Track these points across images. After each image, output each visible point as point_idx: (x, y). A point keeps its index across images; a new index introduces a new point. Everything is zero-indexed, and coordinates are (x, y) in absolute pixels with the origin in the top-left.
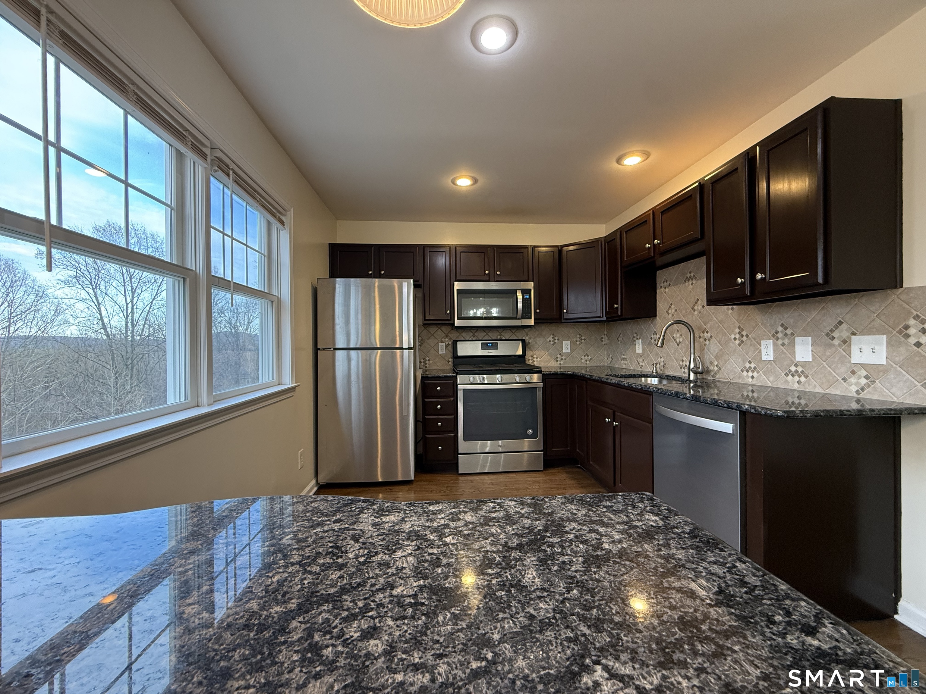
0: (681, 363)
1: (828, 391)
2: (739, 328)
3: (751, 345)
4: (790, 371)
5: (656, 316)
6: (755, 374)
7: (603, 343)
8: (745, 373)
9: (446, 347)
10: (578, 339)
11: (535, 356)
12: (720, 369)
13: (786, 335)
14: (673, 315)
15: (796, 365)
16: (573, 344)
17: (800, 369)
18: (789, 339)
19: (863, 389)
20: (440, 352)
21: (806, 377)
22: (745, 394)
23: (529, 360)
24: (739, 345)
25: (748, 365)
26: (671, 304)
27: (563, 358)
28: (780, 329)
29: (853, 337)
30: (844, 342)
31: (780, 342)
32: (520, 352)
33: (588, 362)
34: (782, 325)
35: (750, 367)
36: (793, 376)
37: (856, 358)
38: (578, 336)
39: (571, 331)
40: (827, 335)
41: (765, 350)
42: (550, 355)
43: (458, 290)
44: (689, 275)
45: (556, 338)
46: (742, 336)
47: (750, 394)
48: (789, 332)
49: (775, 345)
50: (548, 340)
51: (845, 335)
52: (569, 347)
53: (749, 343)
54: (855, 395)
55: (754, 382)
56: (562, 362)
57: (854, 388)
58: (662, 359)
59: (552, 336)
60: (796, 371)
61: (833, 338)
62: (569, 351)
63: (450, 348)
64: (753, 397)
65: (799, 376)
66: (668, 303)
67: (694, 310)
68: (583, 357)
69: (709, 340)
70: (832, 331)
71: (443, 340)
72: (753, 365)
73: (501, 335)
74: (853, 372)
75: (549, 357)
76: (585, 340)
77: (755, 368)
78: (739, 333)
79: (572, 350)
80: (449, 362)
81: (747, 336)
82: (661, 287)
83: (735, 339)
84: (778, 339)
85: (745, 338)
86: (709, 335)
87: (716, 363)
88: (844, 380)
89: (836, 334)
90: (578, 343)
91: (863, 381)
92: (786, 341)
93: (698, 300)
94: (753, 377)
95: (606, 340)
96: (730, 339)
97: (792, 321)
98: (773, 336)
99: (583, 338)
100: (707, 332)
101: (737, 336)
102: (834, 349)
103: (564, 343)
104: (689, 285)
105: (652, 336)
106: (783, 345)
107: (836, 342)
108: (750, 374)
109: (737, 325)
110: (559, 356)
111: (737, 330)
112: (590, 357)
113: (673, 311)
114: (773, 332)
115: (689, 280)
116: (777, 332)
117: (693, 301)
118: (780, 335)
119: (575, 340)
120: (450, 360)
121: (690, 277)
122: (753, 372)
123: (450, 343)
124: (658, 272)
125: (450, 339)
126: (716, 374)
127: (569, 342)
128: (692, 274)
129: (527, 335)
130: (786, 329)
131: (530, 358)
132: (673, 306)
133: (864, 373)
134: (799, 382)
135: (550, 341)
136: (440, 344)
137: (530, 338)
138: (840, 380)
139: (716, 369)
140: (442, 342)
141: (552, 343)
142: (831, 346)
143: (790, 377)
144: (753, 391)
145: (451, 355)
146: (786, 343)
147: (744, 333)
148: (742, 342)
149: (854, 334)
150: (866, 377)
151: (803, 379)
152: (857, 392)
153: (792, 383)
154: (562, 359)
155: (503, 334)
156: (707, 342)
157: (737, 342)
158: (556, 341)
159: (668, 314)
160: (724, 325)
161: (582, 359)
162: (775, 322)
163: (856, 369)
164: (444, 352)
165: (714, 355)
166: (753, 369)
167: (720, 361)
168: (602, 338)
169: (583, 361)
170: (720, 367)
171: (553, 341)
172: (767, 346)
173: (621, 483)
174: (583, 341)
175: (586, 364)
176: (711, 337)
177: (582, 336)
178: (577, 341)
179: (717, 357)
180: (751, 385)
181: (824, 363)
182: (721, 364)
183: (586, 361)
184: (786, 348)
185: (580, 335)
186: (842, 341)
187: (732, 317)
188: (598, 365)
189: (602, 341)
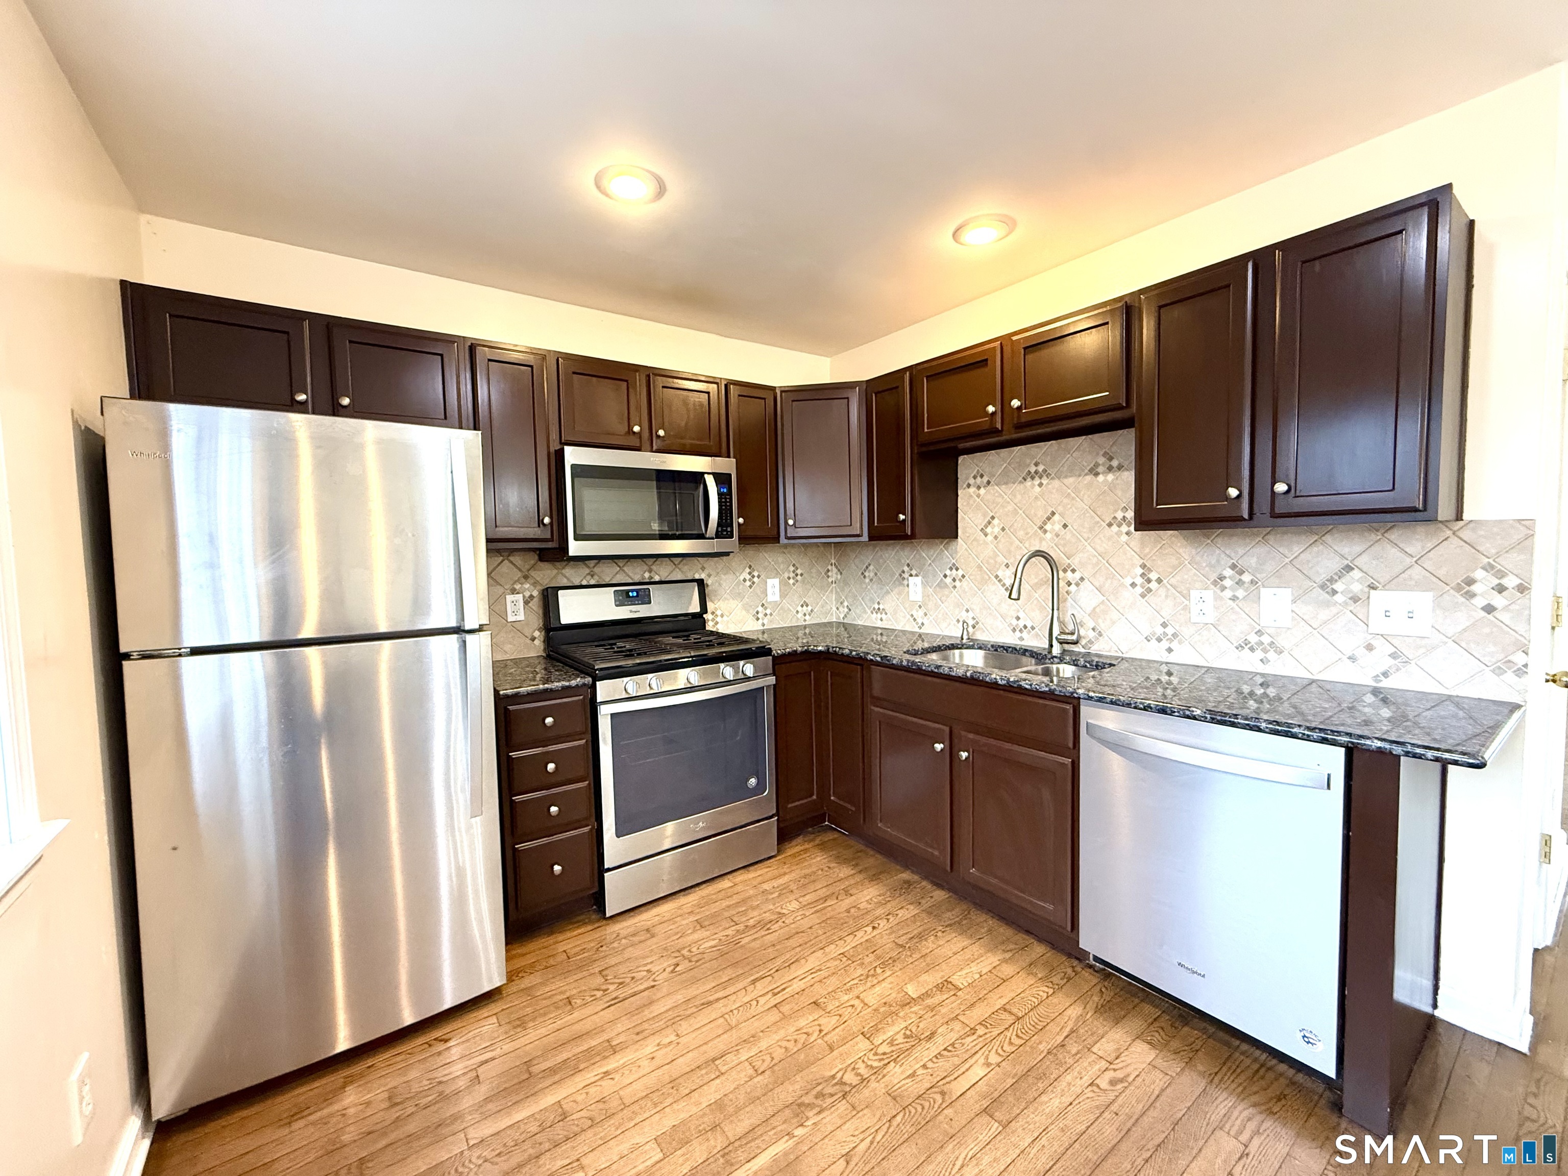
0: (1014, 622)
1: (1322, 677)
2: (1143, 566)
3: (1167, 596)
4: (1247, 642)
5: (956, 537)
6: (1174, 645)
7: (830, 580)
8: (1154, 643)
9: (526, 603)
10: (792, 575)
11: (719, 613)
12: (1100, 634)
14: (996, 538)
15: (1259, 633)
16: (784, 583)
17: (1266, 639)
18: (1246, 591)
19: (1385, 674)
20: (511, 618)
21: (1278, 652)
22: (1154, 677)
23: (711, 622)
24: (1143, 596)
25: (1160, 630)
26: (993, 518)
27: (768, 612)
28: (1228, 572)
29: (1372, 591)
30: (1355, 599)
31: (1228, 594)
32: (695, 608)
33: (807, 617)
34: (1233, 567)
35: (1165, 634)
36: (1252, 649)
37: (1378, 624)
38: (792, 568)
39: (780, 559)
40: (1323, 587)
41: (1199, 607)
42: (746, 608)
43: (573, 467)
44: (1033, 469)
45: (756, 574)
46: (1149, 581)
47: (1164, 678)
48: (1246, 578)
49: (1217, 598)
50: (742, 578)
51: (1357, 588)
52: (777, 590)
53: (1162, 592)
54: (1371, 683)
55: (1172, 658)
56: (766, 621)
57: (1370, 672)
58: (971, 614)
59: (748, 570)
60: (1260, 643)
61: (1334, 592)
62: (777, 598)
63: (536, 604)
64: (1170, 683)
65: (1265, 651)
66: (984, 515)
67: (1045, 532)
68: (799, 608)
69: (1077, 585)
70: (1332, 580)
71: (518, 586)
72: (1170, 631)
73: (650, 571)
74: (1370, 647)
75: (744, 612)
76: (802, 575)
77: (1174, 635)
78: (1143, 575)
79: (783, 595)
80: (533, 639)
81: (1159, 581)
82: (969, 486)
83: (1133, 585)
84: (1223, 588)
85: (1154, 585)
86: (1077, 575)
87: (1091, 624)
88: (1352, 658)
89: (1338, 586)
90: (791, 581)
91: (1387, 661)
92: (1240, 593)
93: (1053, 514)
94: (1169, 650)
95: (834, 575)
96: (1122, 585)
97: (1253, 561)
98: (1215, 583)
99: (799, 572)
100: (1073, 571)
101: (1139, 581)
102: (1334, 610)
103: (770, 582)
104: (1033, 486)
105: (948, 572)
106: (1234, 598)
107: (1339, 598)
108: (1165, 645)
109: (1138, 561)
110: (760, 609)
111: (1139, 571)
112: (810, 608)
113: (997, 530)
114: (1214, 576)
115: (1033, 478)
116: (1222, 578)
117: (1042, 514)
118: (1227, 583)
119: (786, 575)
120: (537, 634)
121: (1036, 472)
122: (1170, 641)
123: (535, 593)
124: (961, 459)
125: (535, 584)
126: (1091, 642)
127: (776, 581)
128: (1041, 468)
129: (703, 569)
130: (1241, 573)
131: (714, 618)
132: (996, 522)
133: (1389, 649)
134: (1265, 661)
135: (745, 580)
136: (510, 598)
137: (709, 576)
138: (1344, 657)
139: (1091, 634)
140: (514, 591)
141: (748, 583)
142: (1327, 605)
143: (1246, 652)
144: (1169, 674)
145: (537, 621)
146: (1241, 597)
147: (1153, 576)
148: (1150, 590)
149: (1372, 587)
150: (1393, 655)
151: (1272, 656)
152: (1376, 679)
153: (1251, 661)
154: (766, 615)
155: (654, 567)
156: (1073, 588)
157: (1139, 590)
158: (756, 579)
159: (986, 535)
160: (1110, 561)
161: (797, 612)
162: (1218, 561)
163: (1373, 642)
164: (521, 617)
165: (1089, 610)
166: (1170, 636)
167: (1100, 621)
168: (828, 571)
169: (800, 615)
170: (1100, 632)
171: (750, 580)
172: (1201, 600)
173: (973, 867)
174: (799, 578)
175: (805, 620)
176: (1082, 579)
177: (797, 569)
178: (789, 578)
179: (1093, 614)
180: (1167, 663)
181: (1315, 632)
182: (1102, 626)
183: (805, 615)
184: (1240, 605)
185: (794, 565)
186: (1351, 598)
187: (1128, 548)
188: (824, 621)
189: (828, 577)
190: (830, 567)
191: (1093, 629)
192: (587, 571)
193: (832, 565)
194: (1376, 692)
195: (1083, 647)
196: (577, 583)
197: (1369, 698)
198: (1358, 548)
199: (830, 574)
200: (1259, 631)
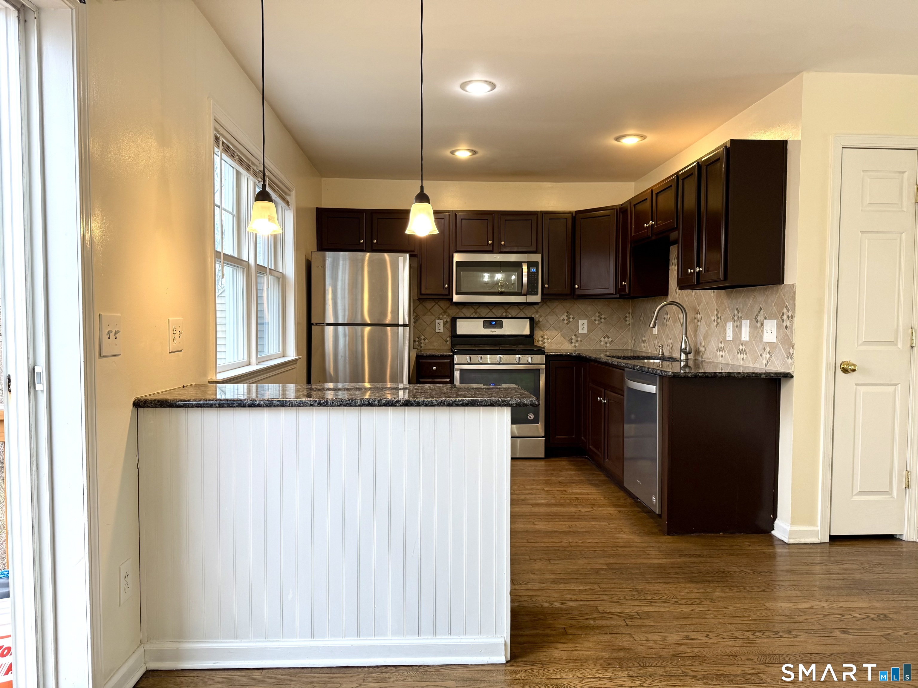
1: (755, 366)
3: (722, 326)
4: (739, 350)
5: (668, 295)
6: (724, 353)
7: (628, 323)
8: (718, 353)
9: (444, 324)
10: (597, 318)
11: (546, 337)
13: (738, 318)
15: (742, 344)
16: (591, 324)
17: (744, 347)
18: (739, 322)
19: (768, 363)
20: (437, 331)
23: (538, 341)
24: (716, 326)
27: (579, 339)
29: (765, 321)
30: (762, 325)
31: (735, 324)
32: (527, 332)
33: (608, 345)
34: (737, 309)
37: (766, 337)
38: (597, 314)
39: (589, 309)
40: (756, 319)
41: (729, 331)
42: (563, 336)
43: (457, 262)
45: (571, 316)
48: (740, 315)
49: (733, 326)
50: (562, 318)
51: (762, 319)
52: (586, 327)
55: (723, 360)
56: (577, 345)
57: (764, 362)
59: (566, 314)
60: (742, 350)
61: (757, 322)
62: (586, 331)
63: (448, 325)
65: (743, 354)
68: (602, 339)
70: (757, 316)
71: (441, 316)
72: (722, 345)
73: (506, 312)
75: (562, 338)
76: (605, 319)
77: (723, 348)
79: (589, 330)
80: (447, 341)
81: (720, 318)
84: (734, 321)
86: (700, 316)
87: (703, 344)
90: (597, 322)
94: (722, 356)
95: (630, 320)
96: (712, 321)
97: (741, 306)
98: (733, 318)
99: (603, 316)
100: (699, 313)
101: (716, 318)
103: (581, 322)
106: (737, 326)
107: (758, 325)
108: (721, 353)
109: (716, 307)
110: (573, 337)
111: (716, 312)
112: (610, 339)
116: (734, 315)
119: (593, 318)
120: (448, 339)
123: (449, 320)
124: (671, 248)
125: (449, 315)
127: (586, 322)
129: (537, 312)
130: (738, 312)
131: (540, 339)
134: (743, 359)
135: (564, 320)
136: (437, 321)
137: (541, 316)
139: (703, 349)
140: (439, 319)
141: (566, 322)
142: (757, 328)
143: (739, 355)
145: (448, 334)
147: (719, 315)
148: (718, 323)
149: (765, 318)
150: (769, 353)
151: (745, 356)
152: (766, 365)
153: (740, 360)
154: (577, 341)
155: (509, 310)
156: (699, 323)
157: (715, 323)
158: (571, 320)
160: (709, 307)
161: (601, 341)
162: (734, 306)
163: (765, 346)
164: (442, 330)
167: (705, 341)
168: (626, 317)
169: (602, 343)
171: (567, 320)
172: (729, 328)
174: (603, 320)
175: (606, 347)
176: (702, 318)
177: (601, 315)
178: (595, 320)
179: (704, 338)
180: (721, 363)
181: (754, 342)
182: (706, 344)
183: (606, 343)
184: (738, 329)
185: (599, 313)
187: (714, 300)
188: (621, 348)
189: (626, 321)
190: (627, 315)
192: (473, 311)
193: (629, 313)
196: (468, 316)
198: (763, 299)
199: (628, 319)
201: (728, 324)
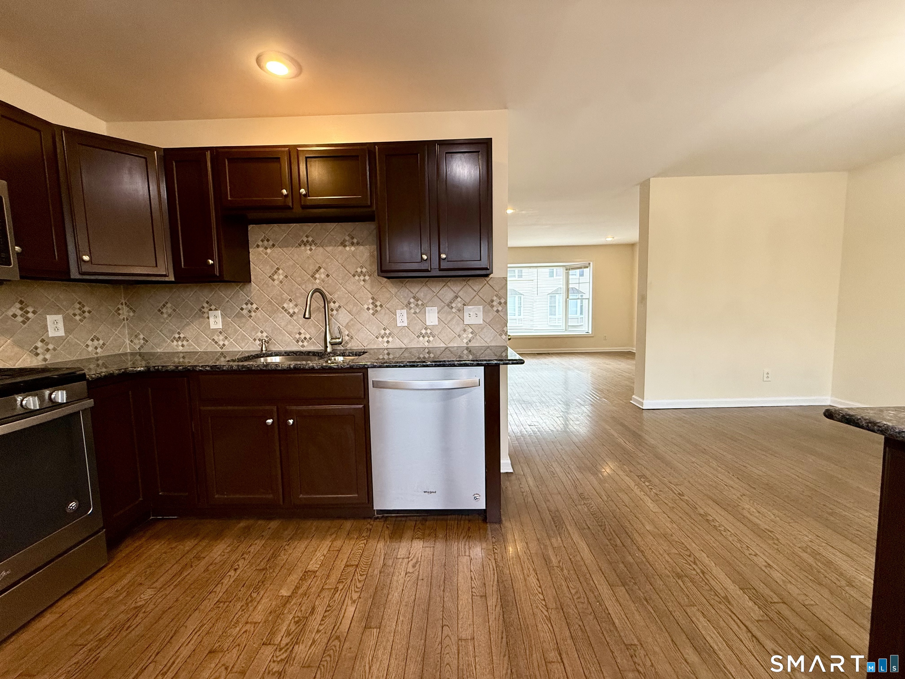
0: (297, 336)
1: (449, 345)
2: (373, 298)
3: (385, 314)
4: (421, 334)
5: (250, 281)
6: (390, 339)
7: (121, 317)
8: (380, 339)
10: (78, 312)
12: (352, 338)
13: (417, 305)
14: (281, 282)
15: (426, 329)
16: (68, 320)
18: (420, 309)
19: (470, 341)
21: (434, 337)
24: (373, 314)
25: (383, 332)
26: (278, 269)
27: (51, 347)
28: (412, 300)
29: (465, 307)
30: (459, 310)
31: (412, 311)
33: (99, 350)
34: (414, 297)
35: (385, 334)
36: (423, 337)
37: (467, 320)
38: (77, 306)
39: (61, 297)
40: (448, 305)
41: (400, 318)
42: (18, 344)
44: (305, 239)
45: (30, 309)
46: (376, 306)
48: (420, 303)
49: (407, 313)
50: (10, 313)
51: (460, 305)
52: (61, 325)
53: (383, 311)
54: (466, 345)
55: (390, 346)
56: (48, 356)
57: (465, 341)
58: (265, 334)
59: (18, 305)
60: (426, 333)
61: (452, 308)
62: (61, 333)
65: (429, 337)
66: (272, 267)
67: (315, 279)
68: (89, 343)
69: (337, 310)
70: (451, 303)
72: (387, 332)
74: (465, 330)
75: (16, 348)
76: (89, 312)
77: (390, 334)
78: (373, 303)
79: (68, 330)
81: (381, 306)
82: (258, 246)
83: (368, 309)
84: (411, 308)
85: (379, 308)
86: (337, 305)
87: (347, 332)
88: (459, 336)
89: (454, 305)
90: (78, 318)
91: (470, 336)
92: (418, 310)
93: (320, 268)
94: (388, 342)
95: (125, 312)
96: (362, 309)
97: (422, 294)
98: (406, 306)
99: (86, 309)
100: (334, 302)
101: (371, 306)
102: (452, 315)
103: (49, 318)
104: (306, 250)
105: (244, 306)
106: (415, 313)
107: (454, 310)
108: (385, 339)
109: (370, 296)
110: (39, 344)
111: (371, 301)
112: (101, 342)
113: (281, 277)
114: (406, 302)
115: (305, 245)
116: (409, 303)
117: (312, 268)
118: (412, 305)
119: (71, 312)
121: (307, 241)
122: (388, 337)
124: (250, 227)
126: (347, 343)
127: (59, 318)
128: (310, 239)
130: (417, 300)
132: (281, 271)
133: (471, 330)
134: (428, 341)
135: (15, 316)
138: (457, 336)
139: (347, 338)
141: (20, 319)
142: (450, 313)
143: (421, 338)
146: (418, 312)
147: (378, 303)
148: (377, 311)
149: (464, 305)
150: (472, 333)
151: (431, 339)
152: (467, 343)
153: (423, 342)
154: (48, 350)
156: (335, 312)
157: (371, 311)
158: (30, 315)
159: (274, 280)
160: (355, 296)
161: (87, 346)
162: (408, 295)
163: (466, 328)
165: (344, 325)
166: (388, 335)
167: (351, 330)
168: (119, 309)
169: (90, 349)
170: (352, 336)
171: (22, 316)
172: (401, 315)
173: (301, 494)
174: (87, 314)
175: (97, 353)
176: (340, 307)
177: (84, 306)
178: (75, 315)
179: (347, 326)
180: (387, 349)
181: (446, 326)
182: (353, 333)
183: (96, 348)
184: (418, 316)
185: (80, 303)
186: (458, 310)
187: (364, 289)
188: (117, 352)
189: (119, 314)
190: (120, 306)
191: (348, 335)
193: (122, 304)
194: (467, 348)
195: (342, 346)
197: (465, 352)
198: (459, 288)
199: (121, 312)
200: (426, 328)
201: (398, 312)
